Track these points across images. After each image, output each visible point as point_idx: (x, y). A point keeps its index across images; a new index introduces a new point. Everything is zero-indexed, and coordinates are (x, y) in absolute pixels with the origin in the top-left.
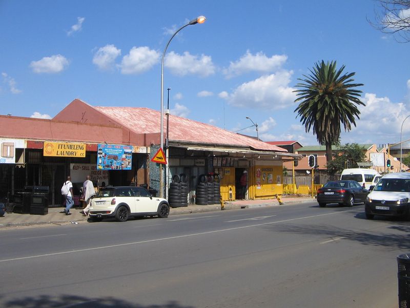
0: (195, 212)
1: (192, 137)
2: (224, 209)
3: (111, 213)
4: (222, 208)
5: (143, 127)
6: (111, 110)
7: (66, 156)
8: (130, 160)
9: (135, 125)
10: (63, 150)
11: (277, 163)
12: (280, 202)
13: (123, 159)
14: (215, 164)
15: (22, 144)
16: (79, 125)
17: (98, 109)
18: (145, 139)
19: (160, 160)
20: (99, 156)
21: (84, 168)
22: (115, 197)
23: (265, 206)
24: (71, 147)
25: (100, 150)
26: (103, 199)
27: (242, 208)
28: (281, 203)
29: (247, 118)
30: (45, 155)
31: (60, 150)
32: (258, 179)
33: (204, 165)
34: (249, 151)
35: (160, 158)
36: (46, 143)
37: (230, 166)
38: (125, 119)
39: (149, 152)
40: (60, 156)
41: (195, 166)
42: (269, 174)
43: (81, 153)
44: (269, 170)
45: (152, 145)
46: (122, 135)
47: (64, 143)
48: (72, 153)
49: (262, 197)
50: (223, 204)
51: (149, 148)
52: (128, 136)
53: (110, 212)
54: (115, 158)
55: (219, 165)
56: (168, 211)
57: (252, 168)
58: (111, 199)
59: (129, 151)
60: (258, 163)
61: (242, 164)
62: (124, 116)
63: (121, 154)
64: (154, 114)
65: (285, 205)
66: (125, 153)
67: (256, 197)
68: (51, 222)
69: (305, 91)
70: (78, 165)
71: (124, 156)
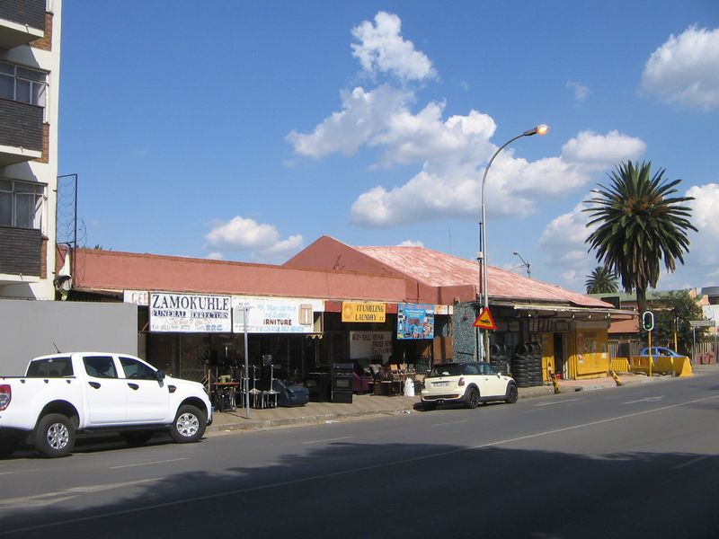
0: (527, 397)
1: (498, 289)
2: (559, 392)
3: (460, 397)
4: (556, 391)
5: (427, 276)
6: (372, 251)
7: (365, 321)
8: (432, 326)
9: (415, 273)
10: (362, 313)
11: (602, 325)
12: (617, 382)
13: (425, 324)
14: (531, 329)
15: (319, 306)
16: (358, 277)
17: (363, 252)
18: (440, 295)
19: (485, 325)
20: (399, 320)
21: (365, 338)
22: (462, 376)
23: (601, 388)
24: (370, 308)
25: (401, 311)
26: (444, 379)
27: (577, 390)
28: (618, 384)
29: (515, 254)
30: (344, 320)
31: (359, 313)
32: (579, 349)
33: (517, 329)
34: (568, 308)
35: (485, 322)
36: (345, 303)
37: (548, 331)
38: (397, 265)
39: (451, 312)
40: (359, 321)
41: (508, 331)
42: (592, 341)
43: (380, 317)
44: (591, 335)
45: (455, 303)
46: (405, 288)
47: (362, 303)
48: (371, 317)
49: (584, 375)
50: (557, 386)
51: (451, 308)
52: (417, 290)
53: (457, 395)
54: (417, 322)
55: (536, 329)
56: (516, 393)
57: (572, 332)
58: (457, 378)
59: (430, 312)
60: (579, 325)
61: (560, 327)
62: (394, 260)
63: (422, 317)
64: (434, 256)
65: (627, 385)
66: (427, 315)
67: (578, 375)
68: (379, 412)
69: (603, 209)
70: (358, 333)
71: (426, 319)
